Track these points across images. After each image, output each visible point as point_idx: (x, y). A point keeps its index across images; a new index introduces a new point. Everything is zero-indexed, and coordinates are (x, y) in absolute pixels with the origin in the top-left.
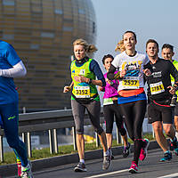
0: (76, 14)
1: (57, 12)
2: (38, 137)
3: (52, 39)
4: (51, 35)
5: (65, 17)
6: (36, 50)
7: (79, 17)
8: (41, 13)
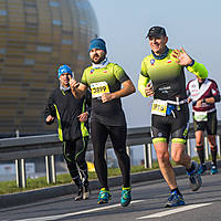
0: (76, 26)
1: (55, 22)
2: (33, 164)
3: (49, 53)
4: (48, 49)
5: (64, 29)
6: (32, 66)
7: (80, 29)
8: (37, 24)
